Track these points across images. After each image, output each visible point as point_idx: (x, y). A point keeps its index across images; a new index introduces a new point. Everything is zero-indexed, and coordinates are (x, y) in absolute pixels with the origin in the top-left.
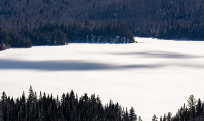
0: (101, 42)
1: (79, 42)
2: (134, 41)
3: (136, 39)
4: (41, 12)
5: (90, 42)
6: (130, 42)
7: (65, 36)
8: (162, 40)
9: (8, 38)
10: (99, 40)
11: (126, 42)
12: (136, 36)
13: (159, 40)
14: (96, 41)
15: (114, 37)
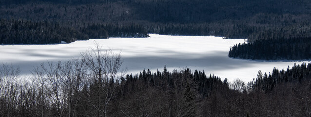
0: (127, 36)
1: (114, 37)
2: (148, 36)
3: (150, 35)
4: (77, 16)
5: (121, 36)
6: (146, 37)
7: (107, 33)
8: (163, 35)
9: (75, 34)
10: (126, 35)
11: (144, 37)
12: (151, 33)
13: (161, 35)
14: (124, 36)
15: (136, 34)
